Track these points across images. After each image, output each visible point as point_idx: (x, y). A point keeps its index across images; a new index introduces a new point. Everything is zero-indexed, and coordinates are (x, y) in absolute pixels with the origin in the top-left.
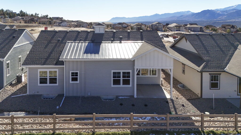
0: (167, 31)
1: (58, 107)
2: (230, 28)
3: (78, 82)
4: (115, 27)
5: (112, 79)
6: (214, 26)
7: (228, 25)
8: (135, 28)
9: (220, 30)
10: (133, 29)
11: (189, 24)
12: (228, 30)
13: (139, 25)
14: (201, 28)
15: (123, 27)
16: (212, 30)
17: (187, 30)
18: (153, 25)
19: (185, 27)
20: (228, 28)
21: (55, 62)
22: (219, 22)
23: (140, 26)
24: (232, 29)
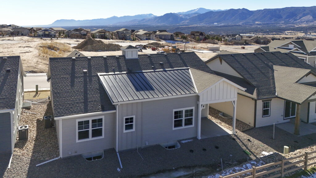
0: (136, 39)
1: (119, 170)
2: (199, 36)
3: (134, 130)
4: (71, 35)
5: (174, 120)
6: (183, 33)
7: (197, 32)
8: (97, 36)
9: (189, 38)
10: (95, 37)
11: (158, 31)
12: (197, 37)
13: (102, 31)
14: (172, 35)
15: (82, 35)
16: (182, 37)
17: (157, 38)
18: (119, 31)
19: (154, 34)
20: (197, 35)
21: (100, 106)
22: (182, 28)
23: (104, 34)
24: (201, 37)
